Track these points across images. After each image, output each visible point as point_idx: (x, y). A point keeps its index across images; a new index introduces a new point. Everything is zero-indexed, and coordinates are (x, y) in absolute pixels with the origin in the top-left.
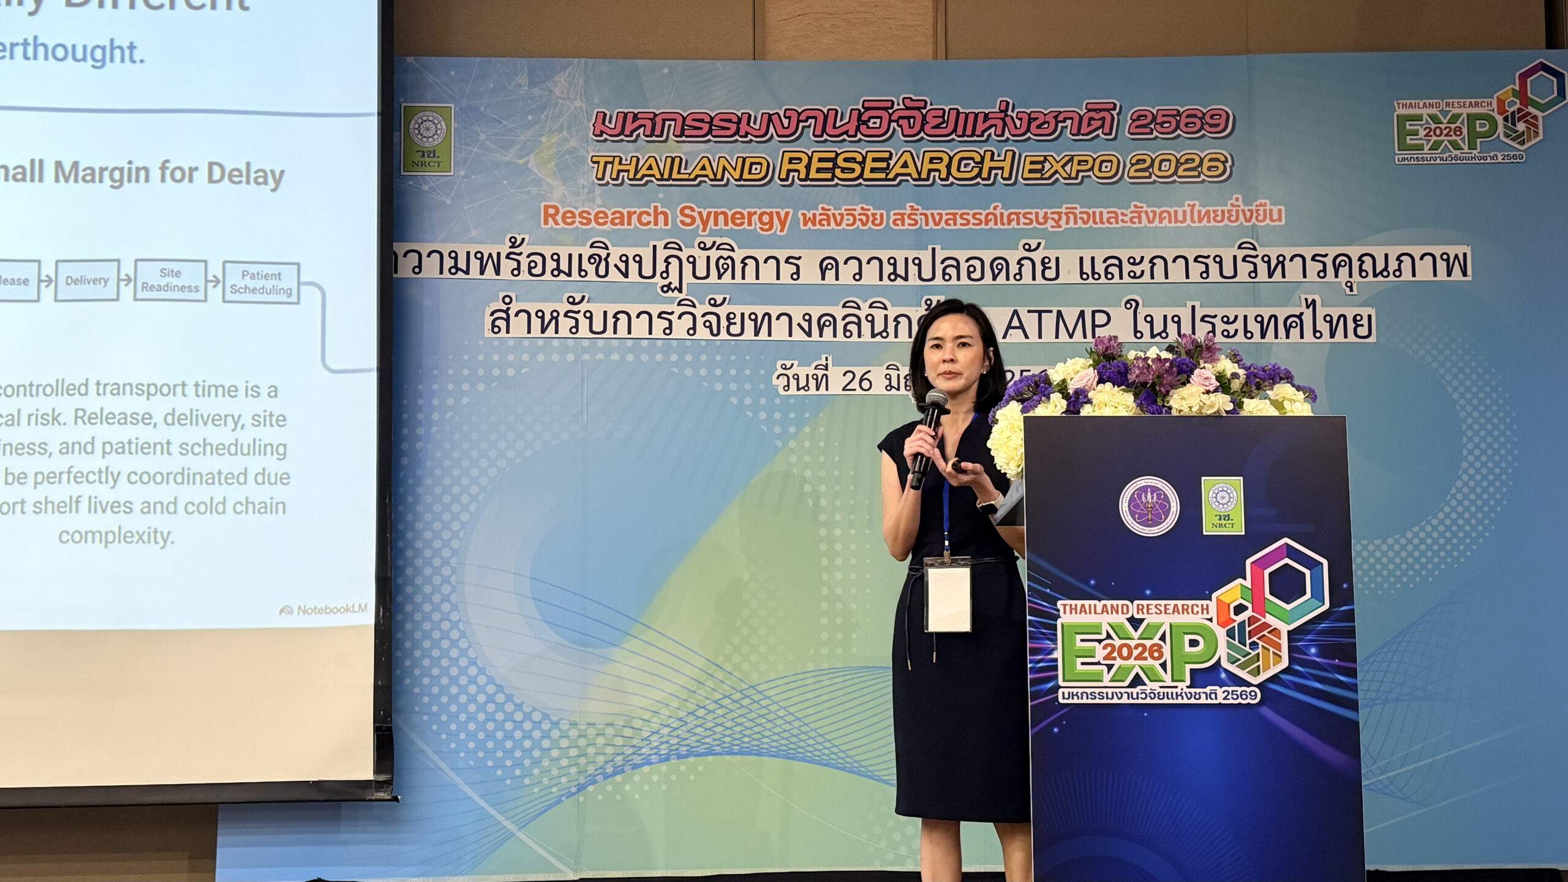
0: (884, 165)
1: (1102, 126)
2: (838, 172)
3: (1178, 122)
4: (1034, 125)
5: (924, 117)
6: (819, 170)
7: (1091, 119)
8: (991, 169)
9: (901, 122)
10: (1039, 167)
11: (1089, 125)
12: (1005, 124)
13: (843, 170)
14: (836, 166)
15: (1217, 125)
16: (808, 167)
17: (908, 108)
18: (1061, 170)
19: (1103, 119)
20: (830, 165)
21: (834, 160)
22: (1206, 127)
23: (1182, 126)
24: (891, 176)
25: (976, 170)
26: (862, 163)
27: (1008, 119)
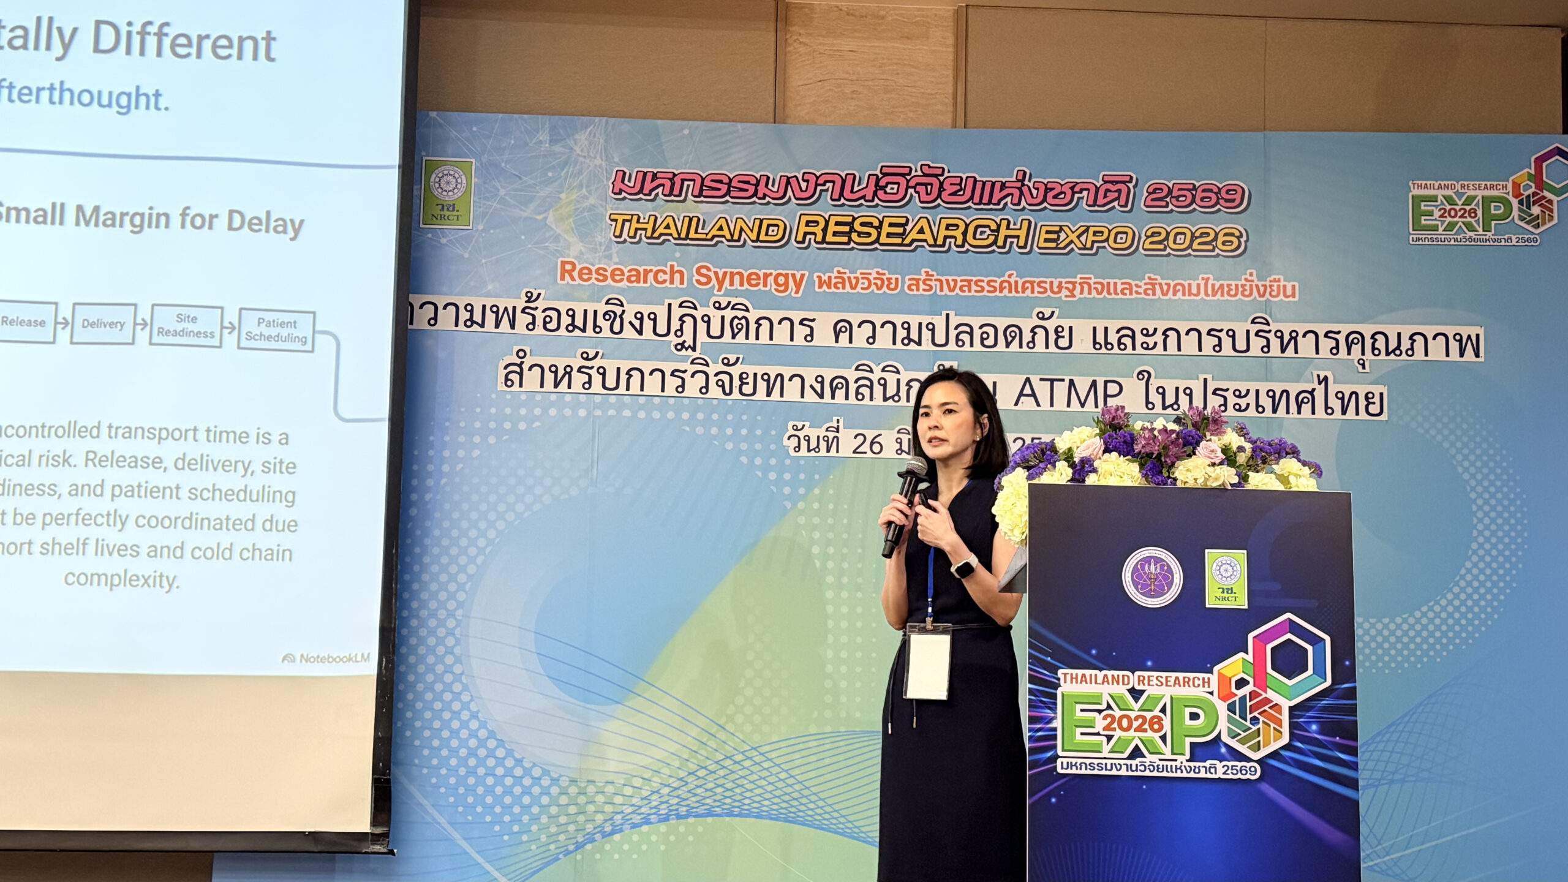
0: (900, 230)
1: (1118, 198)
2: (854, 236)
3: (1194, 197)
4: (1050, 195)
5: (941, 184)
6: (835, 234)
7: (1108, 190)
8: (1006, 237)
9: (919, 188)
10: (1055, 236)
11: (1105, 196)
12: (1022, 193)
13: (860, 234)
14: (852, 230)
15: (1233, 200)
16: (825, 230)
17: (925, 175)
18: (1076, 241)
19: (1119, 191)
20: (846, 229)
21: (850, 224)
22: (1221, 201)
23: (1197, 199)
24: (907, 241)
25: (992, 238)
26: (879, 228)
27: (1025, 189)
